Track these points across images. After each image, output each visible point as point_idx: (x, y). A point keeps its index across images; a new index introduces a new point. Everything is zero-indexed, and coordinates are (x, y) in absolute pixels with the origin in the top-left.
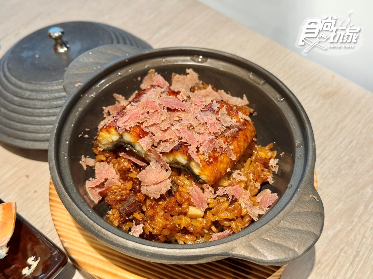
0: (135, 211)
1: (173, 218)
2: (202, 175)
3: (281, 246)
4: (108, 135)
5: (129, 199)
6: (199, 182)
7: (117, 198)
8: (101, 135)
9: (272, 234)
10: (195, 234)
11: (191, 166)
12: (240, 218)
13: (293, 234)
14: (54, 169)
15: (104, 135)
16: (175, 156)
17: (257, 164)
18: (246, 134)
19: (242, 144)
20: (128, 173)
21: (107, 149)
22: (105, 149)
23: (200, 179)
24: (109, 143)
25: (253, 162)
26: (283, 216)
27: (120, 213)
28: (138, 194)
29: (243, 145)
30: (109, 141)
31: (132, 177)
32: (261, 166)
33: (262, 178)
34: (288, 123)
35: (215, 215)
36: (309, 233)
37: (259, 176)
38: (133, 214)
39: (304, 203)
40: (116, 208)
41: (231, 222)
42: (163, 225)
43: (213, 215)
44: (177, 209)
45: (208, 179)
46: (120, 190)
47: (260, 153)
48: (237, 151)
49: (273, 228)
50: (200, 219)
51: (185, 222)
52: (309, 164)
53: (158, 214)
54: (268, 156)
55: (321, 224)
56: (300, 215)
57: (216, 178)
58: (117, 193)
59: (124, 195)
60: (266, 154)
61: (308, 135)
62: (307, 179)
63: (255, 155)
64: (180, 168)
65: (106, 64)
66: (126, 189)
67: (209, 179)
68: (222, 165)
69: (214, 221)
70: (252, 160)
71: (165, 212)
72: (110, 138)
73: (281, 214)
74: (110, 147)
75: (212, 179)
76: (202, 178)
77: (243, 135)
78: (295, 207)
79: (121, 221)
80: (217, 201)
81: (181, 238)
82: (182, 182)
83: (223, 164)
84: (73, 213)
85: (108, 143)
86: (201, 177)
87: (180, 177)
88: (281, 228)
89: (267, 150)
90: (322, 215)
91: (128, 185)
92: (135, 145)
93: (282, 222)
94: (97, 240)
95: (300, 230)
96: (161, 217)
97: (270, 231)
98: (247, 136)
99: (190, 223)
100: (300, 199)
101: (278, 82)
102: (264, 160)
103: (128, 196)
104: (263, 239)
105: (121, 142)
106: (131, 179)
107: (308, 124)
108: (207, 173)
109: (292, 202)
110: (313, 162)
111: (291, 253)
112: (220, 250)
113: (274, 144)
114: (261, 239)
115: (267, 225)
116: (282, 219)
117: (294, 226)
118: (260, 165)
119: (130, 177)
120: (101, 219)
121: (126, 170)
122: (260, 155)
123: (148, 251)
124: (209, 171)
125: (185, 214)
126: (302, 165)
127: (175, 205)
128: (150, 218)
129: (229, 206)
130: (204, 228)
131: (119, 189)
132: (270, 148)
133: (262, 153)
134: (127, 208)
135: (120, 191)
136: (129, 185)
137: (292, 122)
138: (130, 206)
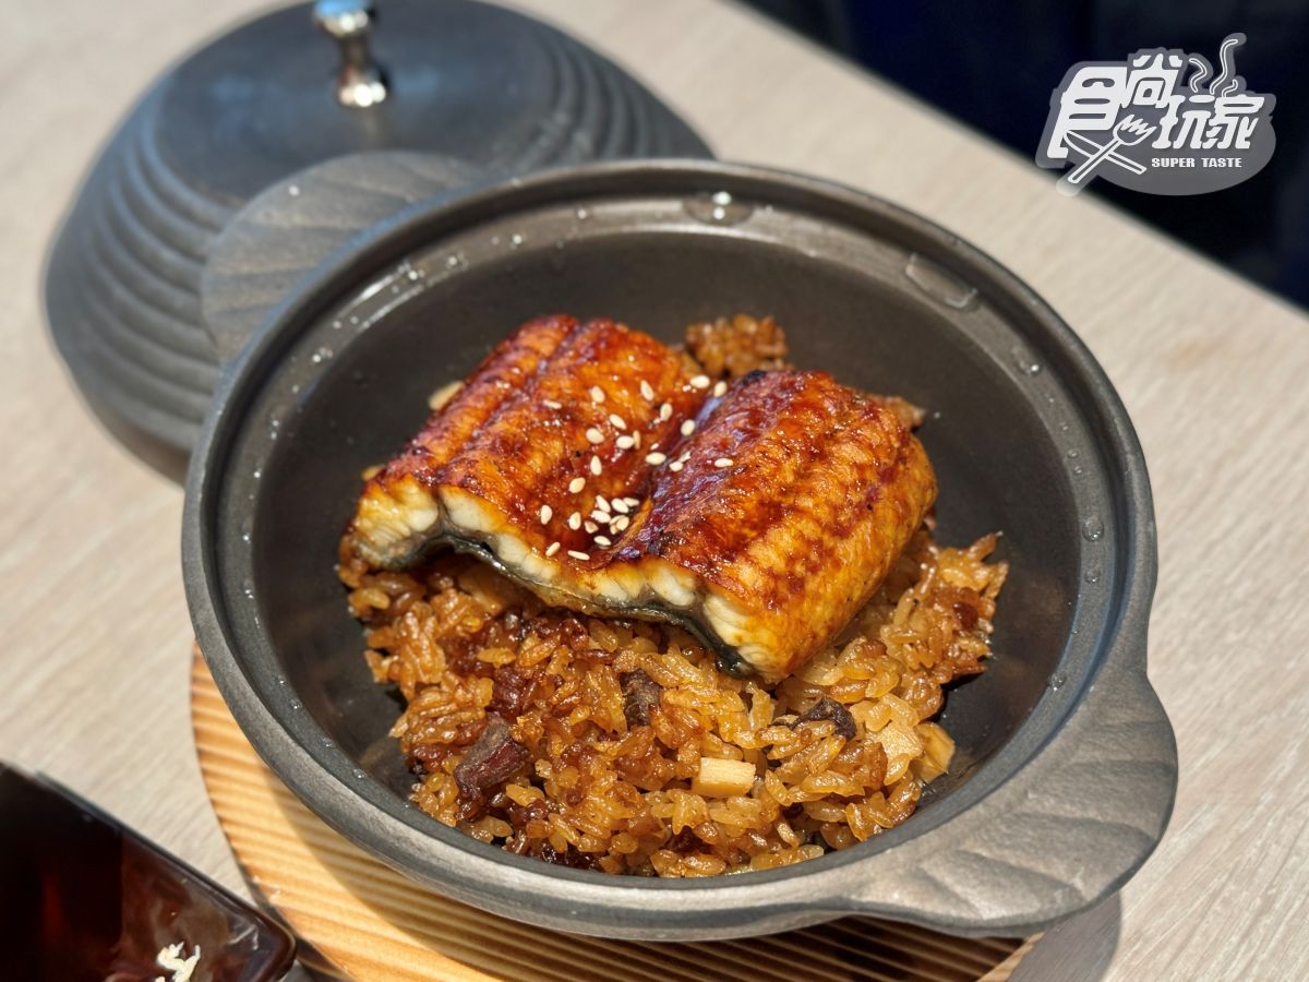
0: (509, 781)
1: (648, 798)
2: (748, 645)
3: (1027, 875)
4: (395, 510)
5: (487, 736)
6: (737, 669)
7: (443, 738)
8: (369, 511)
9: (998, 838)
10: (721, 853)
11: (707, 613)
12: (881, 794)
13: (1069, 835)
14: (213, 632)
15: (378, 511)
16: (647, 578)
17: (937, 612)
18: (904, 494)
19: (889, 531)
20: (475, 651)
21: (392, 564)
22: (385, 565)
23: (741, 659)
24: (397, 540)
25: (921, 604)
26: (1036, 778)
27: (460, 786)
28: (518, 719)
29: (895, 536)
30: (398, 532)
31: (491, 664)
32: (949, 618)
33: (954, 660)
34: (1057, 455)
35: (793, 786)
36: (1123, 830)
37: (945, 652)
38: (504, 791)
39: (1111, 732)
40: (443, 771)
41: (848, 807)
42: (613, 819)
43: (785, 784)
44: (660, 768)
45: (767, 659)
46: (453, 706)
47: (946, 571)
48: (871, 558)
49: (999, 816)
50: (741, 801)
51: (690, 811)
52: (1132, 597)
53: (596, 782)
54: (976, 583)
55: (1167, 802)
56: (1093, 774)
57: (796, 656)
58: (441, 720)
59: (467, 727)
60: (970, 573)
61: (1132, 494)
62: (1124, 651)
63: (928, 581)
64: (667, 623)
65: (357, 233)
66: (470, 705)
67: (772, 658)
68: (819, 609)
69: (788, 805)
70: (918, 598)
71: (619, 779)
72: (401, 520)
73: (1029, 771)
74: (404, 558)
75: (784, 659)
76: (748, 655)
77: (896, 498)
78: (1077, 747)
79: (466, 813)
80: (802, 734)
81: (675, 864)
82: (676, 675)
83: (822, 603)
84: (302, 781)
85: (394, 541)
86: (743, 652)
87: (664, 658)
88: (1028, 815)
89: (972, 561)
90: (1169, 773)
91: (478, 691)
92: (497, 544)
93: (1031, 796)
94: (394, 871)
95: (1092, 822)
96: (607, 793)
97: (989, 826)
98: (905, 505)
99: (705, 813)
100: (1097, 720)
101: (1023, 294)
102: (963, 596)
103: (482, 729)
104: (965, 852)
105: (445, 533)
106: (489, 671)
107: (1134, 453)
108: (765, 635)
109: (1068, 730)
110: (1148, 593)
111: (1058, 895)
112: (820, 890)
113: (999, 539)
114: (958, 853)
115: (980, 809)
116: (1034, 788)
117: (1074, 809)
118: (946, 614)
119: (483, 663)
120: (399, 801)
121: (468, 637)
122: (948, 580)
123: (575, 898)
124: (772, 628)
125: (687, 784)
126: (1103, 604)
127: (653, 753)
128: (569, 797)
129: (843, 751)
130: (754, 831)
131: (448, 704)
132: (983, 556)
133: (956, 572)
134: (483, 768)
135: (451, 713)
136: (482, 691)
137: (1070, 452)
138: (493, 761)
